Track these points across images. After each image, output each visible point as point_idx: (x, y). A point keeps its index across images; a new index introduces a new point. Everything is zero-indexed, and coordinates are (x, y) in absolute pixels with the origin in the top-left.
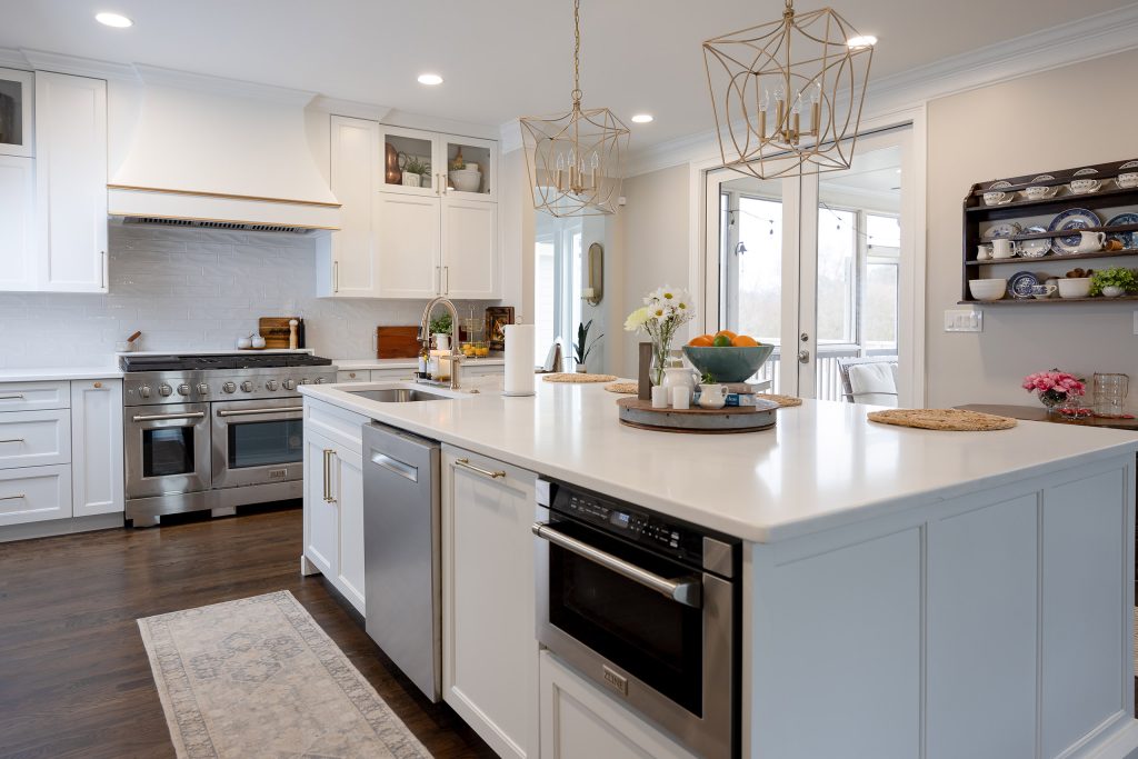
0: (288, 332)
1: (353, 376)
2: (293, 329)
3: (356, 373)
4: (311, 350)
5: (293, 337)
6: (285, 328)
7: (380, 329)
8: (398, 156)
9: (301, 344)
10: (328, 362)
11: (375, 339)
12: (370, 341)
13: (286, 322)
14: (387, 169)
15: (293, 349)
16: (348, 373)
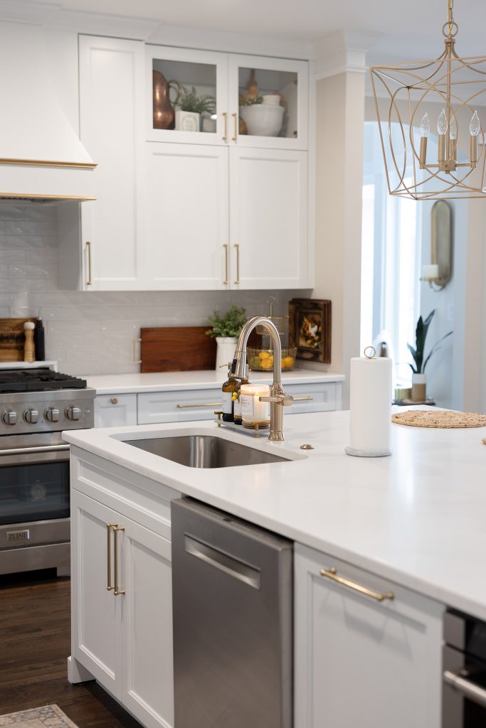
0: (22, 338)
1: (114, 402)
2: (30, 335)
3: (118, 398)
4: (54, 363)
5: (30, 346)
6: (17, 332)
7: (144, 332)
8: (168, 87)
9: (39, 355)
10: (82, 384)
11: (138, 346)
12: (130, 350)
13: (21, 325)
14: (156, 107)
15: (30, 364)
16: (107, 399)
